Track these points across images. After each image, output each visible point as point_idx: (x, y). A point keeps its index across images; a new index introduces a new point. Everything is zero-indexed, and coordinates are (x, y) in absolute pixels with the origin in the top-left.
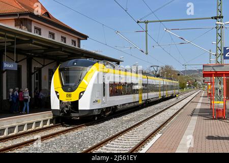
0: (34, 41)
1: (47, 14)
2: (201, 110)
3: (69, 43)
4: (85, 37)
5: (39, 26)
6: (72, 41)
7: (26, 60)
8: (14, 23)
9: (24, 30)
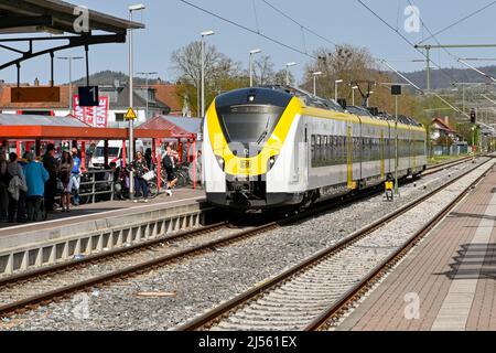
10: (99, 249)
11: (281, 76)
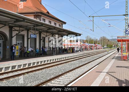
0: (43, 25)
1: (48, 12)
2: (118, 57)
3: (57, 26)
4: (65, 23)
5: (44, 18)
6: (59, 25)
7: (38, 34)
8: (33, 17)
9: (38, 20)
10: (78, 56)
11: (97, 39)
